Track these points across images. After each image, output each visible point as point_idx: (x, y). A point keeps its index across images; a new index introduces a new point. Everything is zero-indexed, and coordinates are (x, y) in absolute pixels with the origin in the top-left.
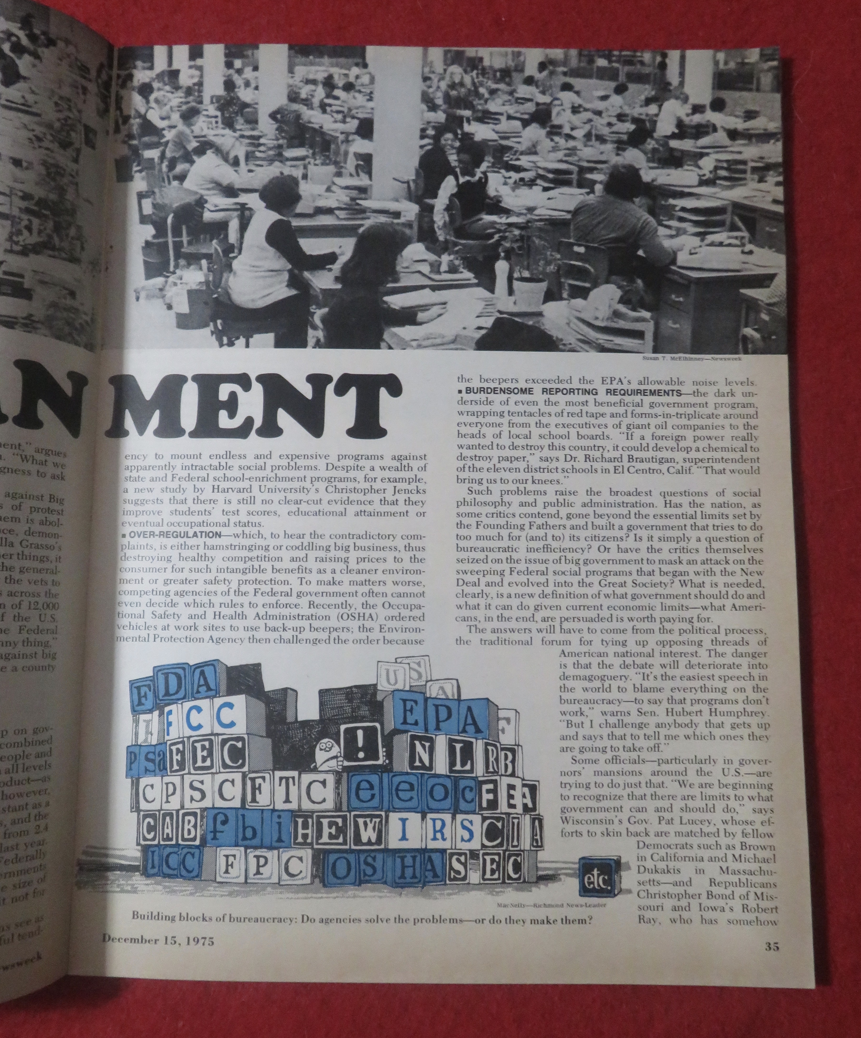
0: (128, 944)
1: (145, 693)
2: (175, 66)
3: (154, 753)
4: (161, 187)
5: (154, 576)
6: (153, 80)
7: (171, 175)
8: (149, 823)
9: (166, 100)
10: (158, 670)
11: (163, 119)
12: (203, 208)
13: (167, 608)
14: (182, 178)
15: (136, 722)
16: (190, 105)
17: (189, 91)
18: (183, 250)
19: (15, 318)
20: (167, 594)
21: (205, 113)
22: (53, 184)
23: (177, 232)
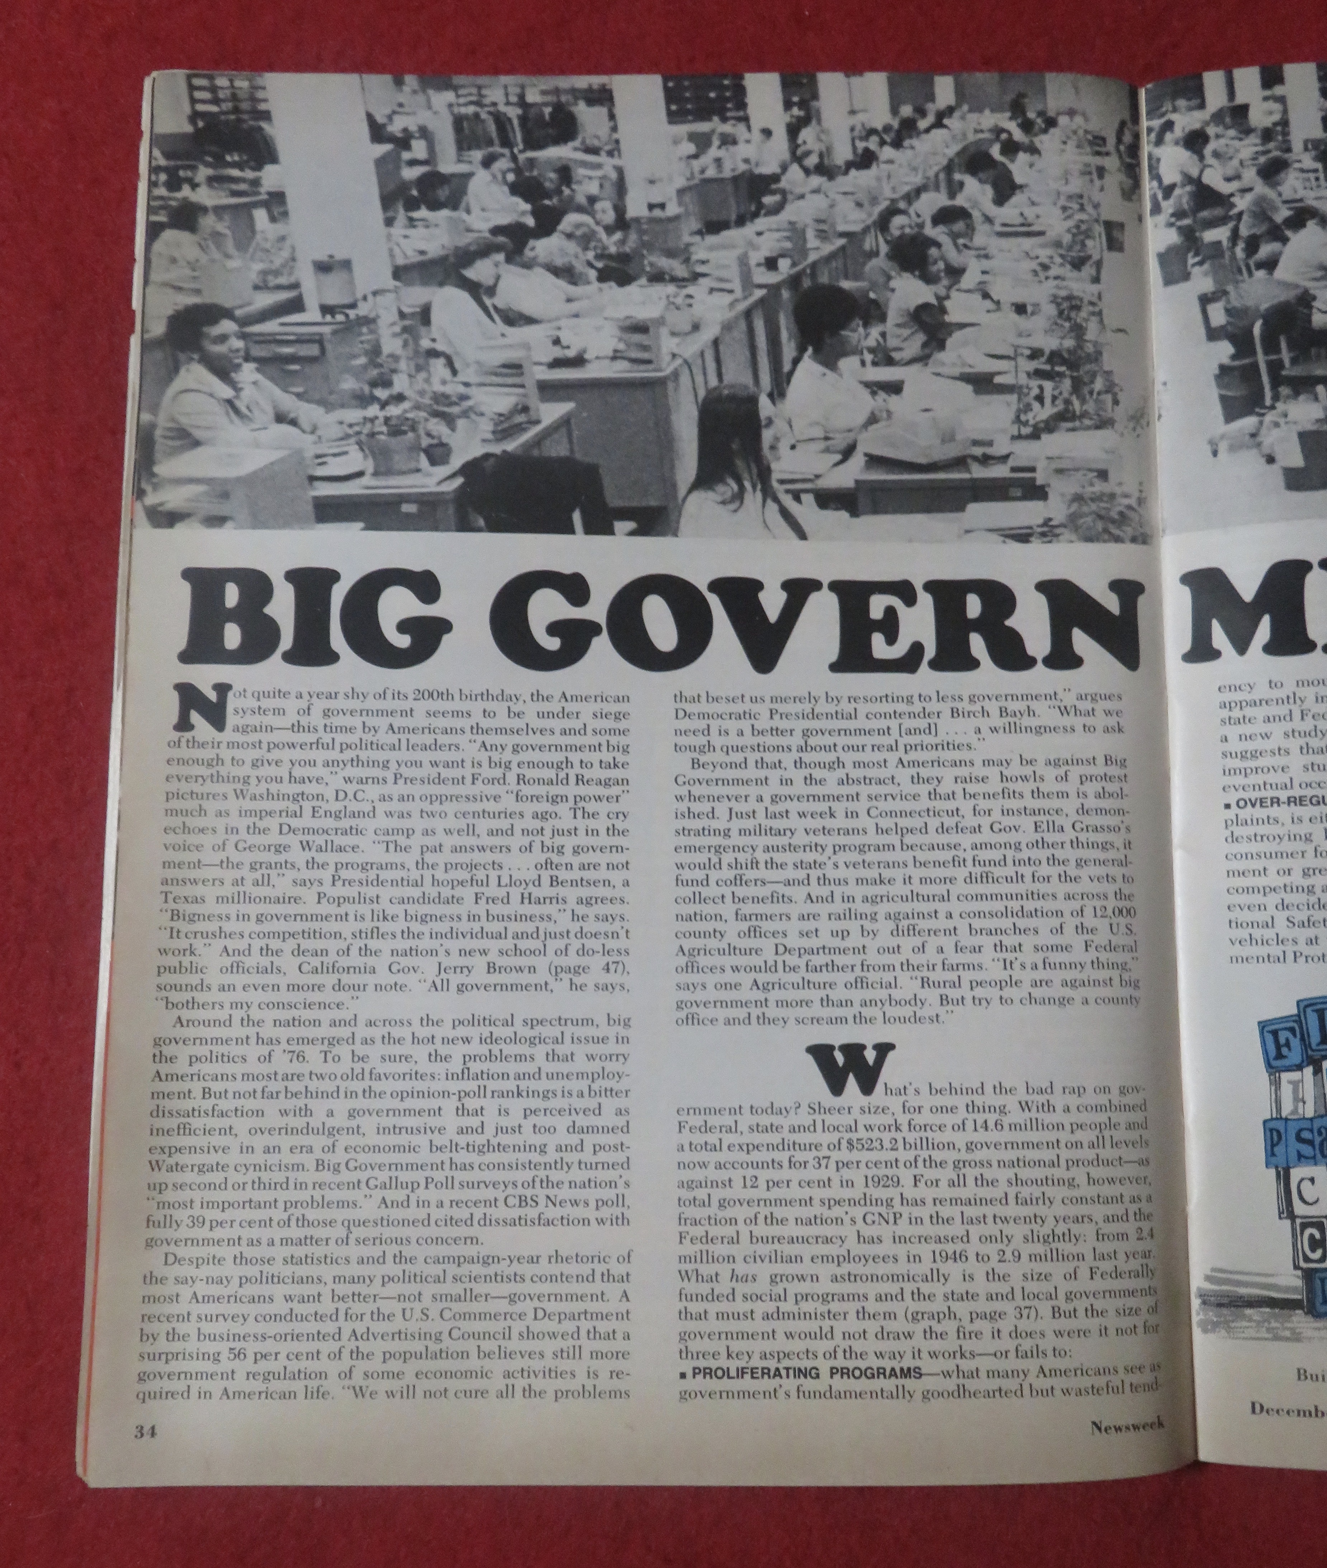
0: (1294, 1417)
1: (1287, 1040)
2: (1240, 100)
3: (1311, 1130)
4: (1237, 282)
5: (1286, 863)
6: (1207, 123)
7: (1251, 262)
8: (1312, 1236)
9: (1231, 151)
10: (1304, 1005)
11: (1228, 179)
12: (1311, 307)
13: (1312, 912)
14: (1270, 264)
15: (1276, 1084)
16: (1271, 155)
17: (1267, 135)
18: (1284, 373)
19: (1031, 528)
20: (1311, 890)
21: (1297, 165)
22: (1067, 325)
23: (1271, 346)
